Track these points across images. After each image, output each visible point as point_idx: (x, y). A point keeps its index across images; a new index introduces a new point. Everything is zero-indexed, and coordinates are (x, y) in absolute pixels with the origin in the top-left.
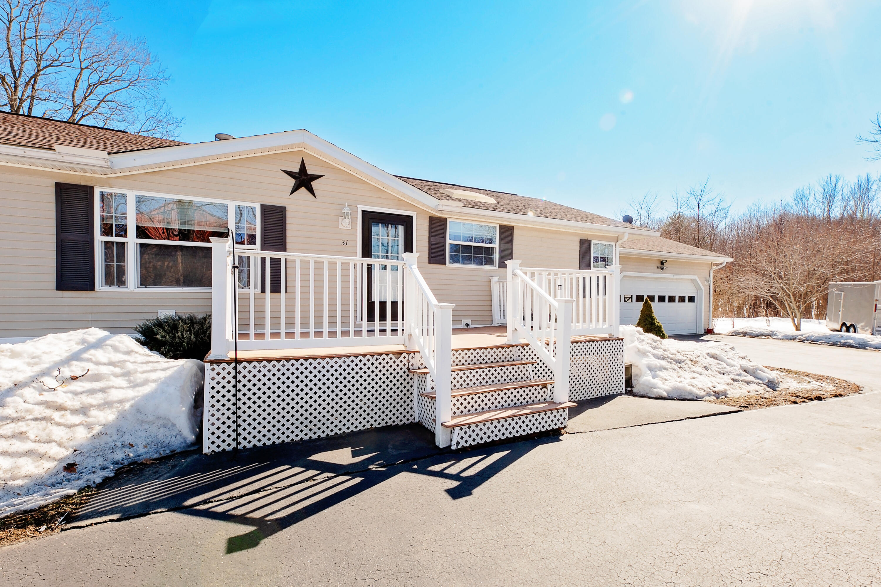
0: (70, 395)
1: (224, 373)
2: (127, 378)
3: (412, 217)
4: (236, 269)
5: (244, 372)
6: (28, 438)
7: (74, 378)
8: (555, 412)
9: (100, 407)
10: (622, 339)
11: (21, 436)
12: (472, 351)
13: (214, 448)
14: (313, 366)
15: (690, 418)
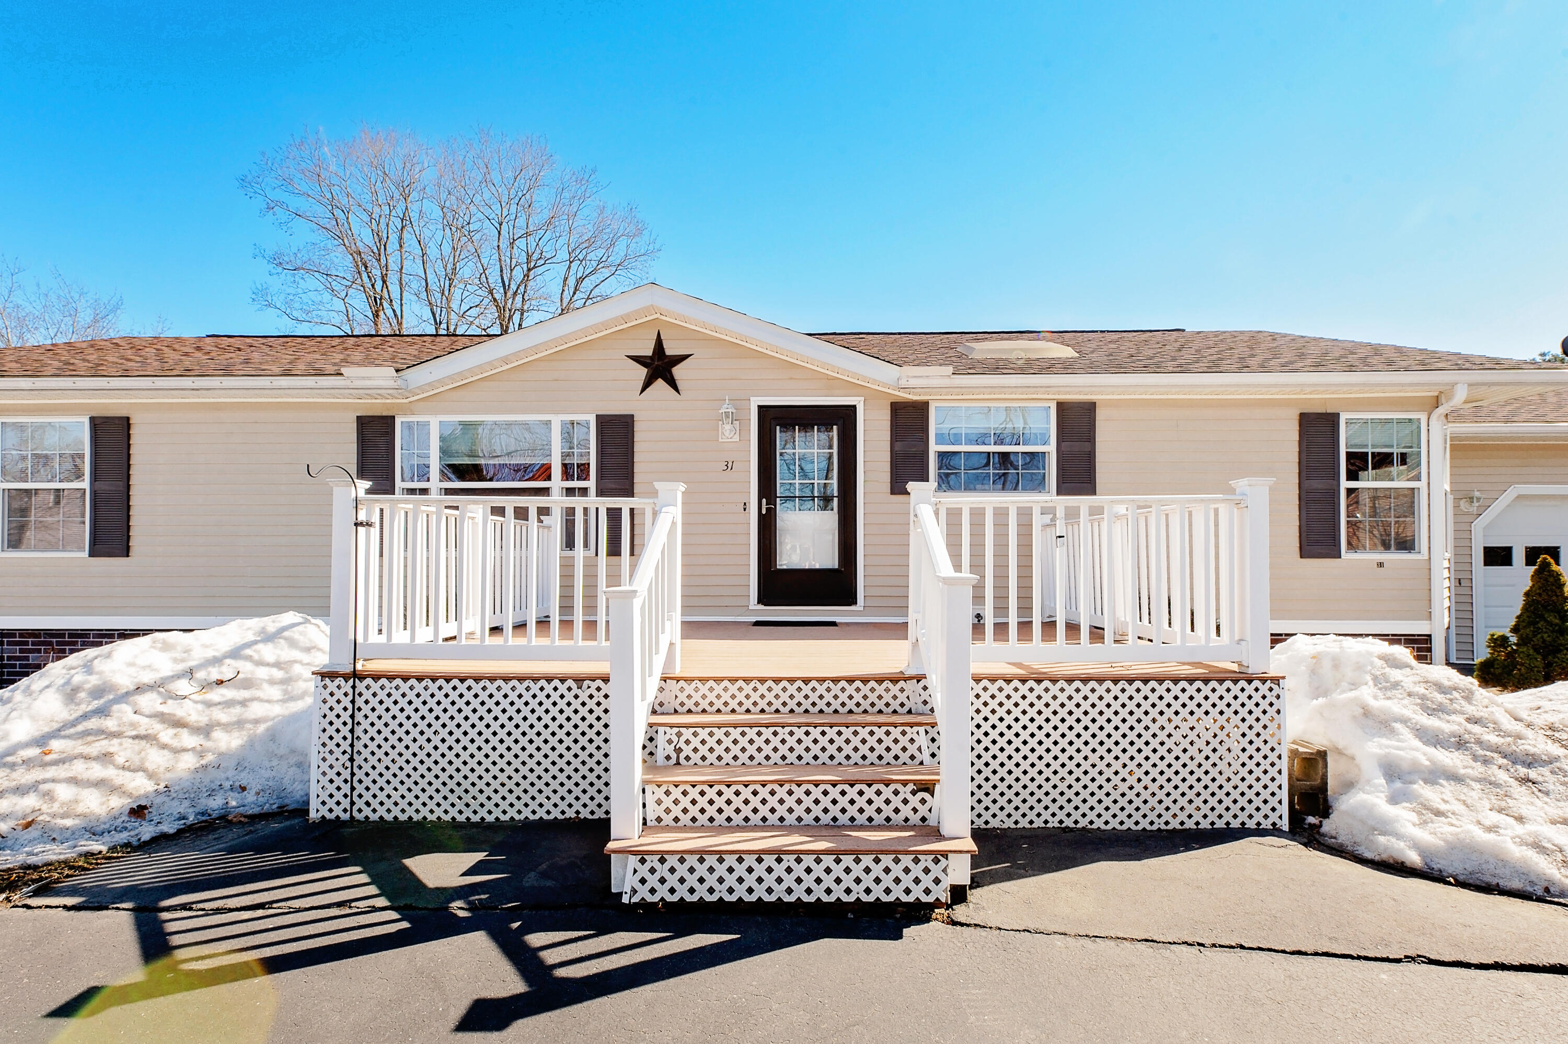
0: (200, 707)
1: (339, 694)
2: (284, 687)
3: (854, 407)
4: (359, 528)
5: (367, 695)
6: (113, 763)
7: (220, 683)
8: (907, 860)
9: (227, 727)
10: (1276, 680)
11: (106, 758)
12: (799, 683)
13: (324, 811)
14: (473, 692)
15: (1431, 962)
